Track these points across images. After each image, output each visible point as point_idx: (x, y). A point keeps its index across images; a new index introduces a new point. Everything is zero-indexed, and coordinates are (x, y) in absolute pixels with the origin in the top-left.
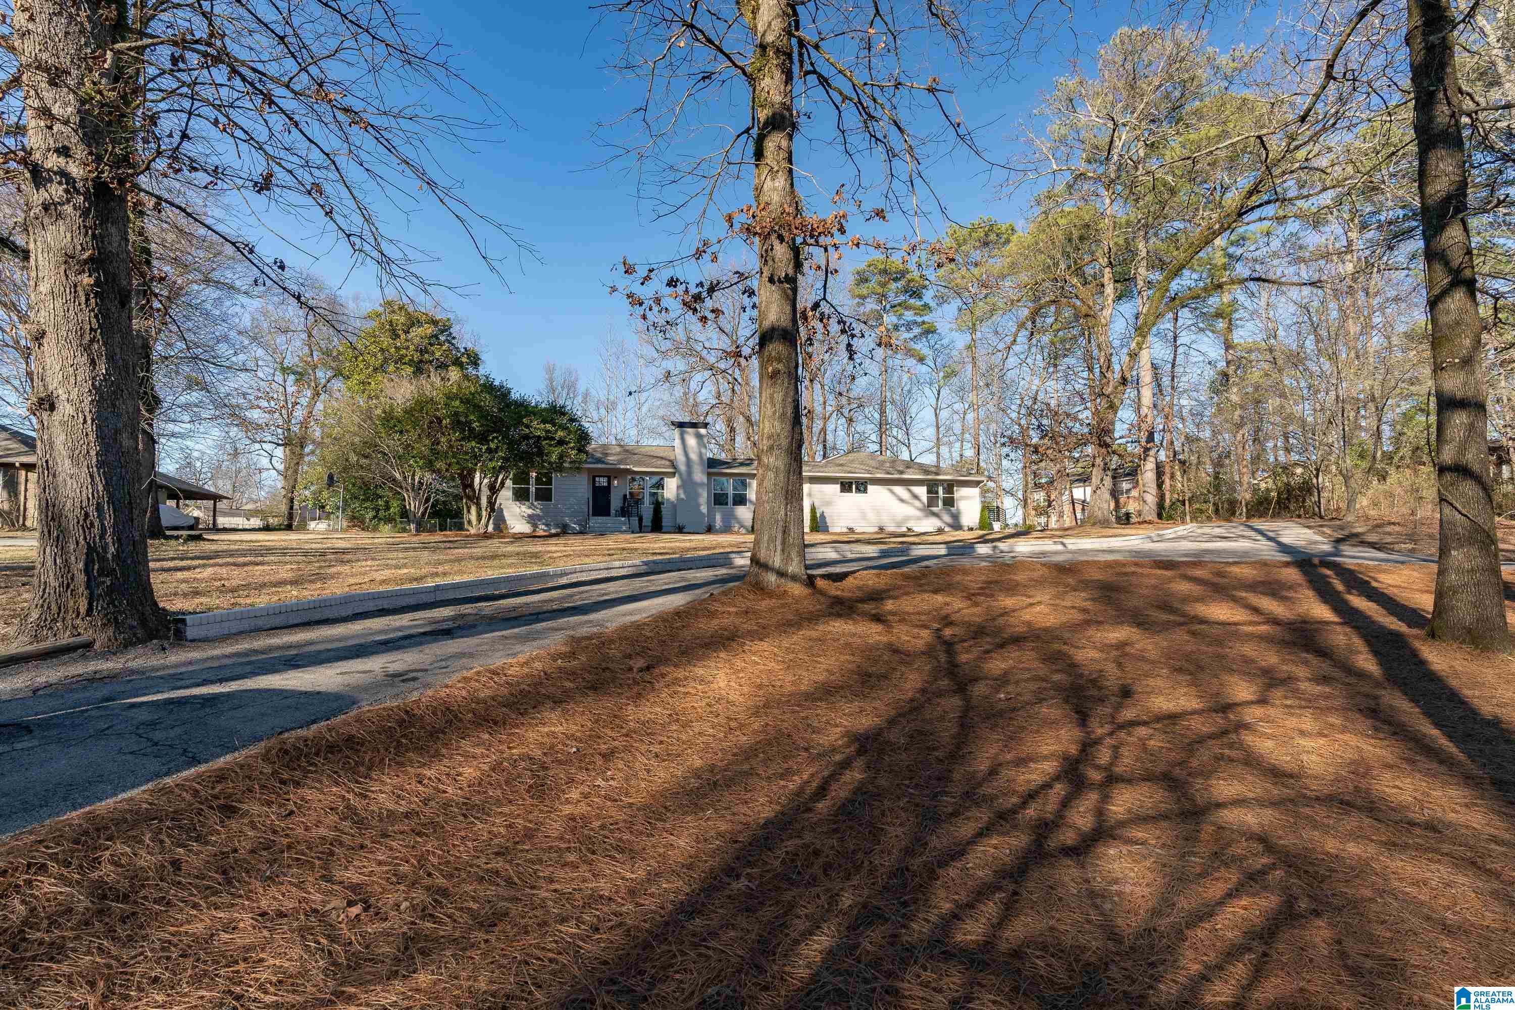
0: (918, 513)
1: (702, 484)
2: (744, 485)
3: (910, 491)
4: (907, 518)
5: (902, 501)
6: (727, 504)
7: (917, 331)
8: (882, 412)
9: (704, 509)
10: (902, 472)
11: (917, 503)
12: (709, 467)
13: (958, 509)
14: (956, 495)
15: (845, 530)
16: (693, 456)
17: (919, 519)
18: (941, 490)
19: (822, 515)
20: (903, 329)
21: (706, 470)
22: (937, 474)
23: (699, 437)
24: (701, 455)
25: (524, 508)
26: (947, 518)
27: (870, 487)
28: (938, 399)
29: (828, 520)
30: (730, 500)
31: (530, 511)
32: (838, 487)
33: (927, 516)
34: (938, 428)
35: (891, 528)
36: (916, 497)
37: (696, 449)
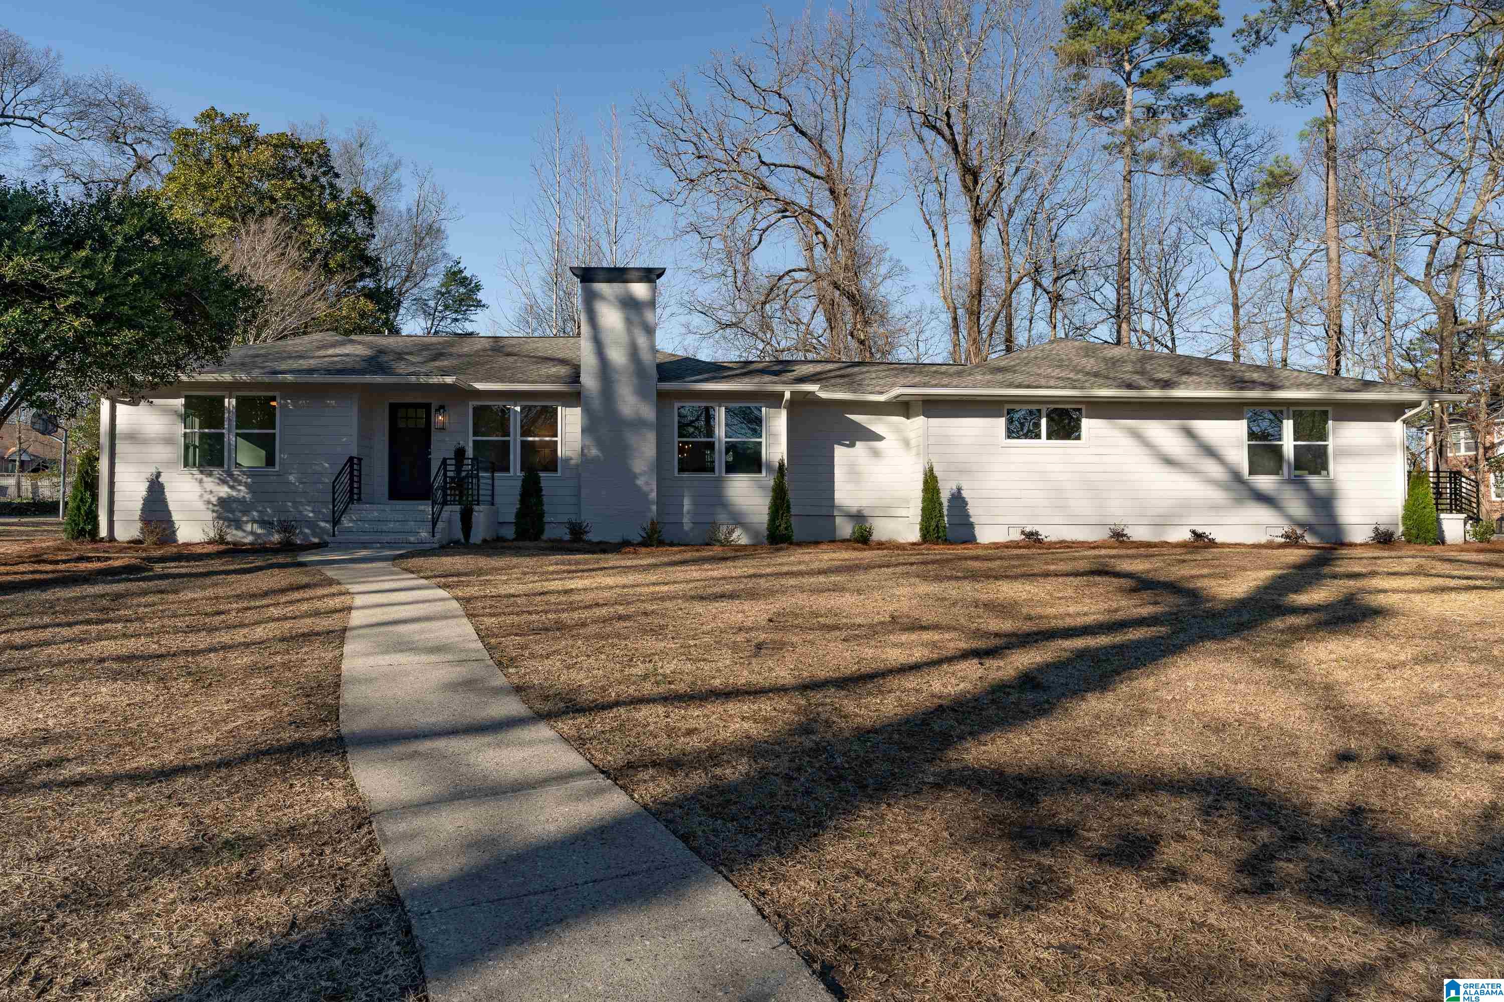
0: (1217, 495)
1: (638, 424)
2: (755, 423)
3: (1190, 434)
4: (1186, 506)
5: (1169, 462)
6: (712, 470)
7: (1195, 117)
8: (1123, 280)
9: (647, 483)
10: (1166, 384)
11: (1214, 469)
12: (661, 379)
13: (1331, 482)
14: (1331, 443)
15: (1016, 536)
16: (617, 356)
17: (1215, 508)
18: (1288, 426)
19: (958, 499)
20: (1167, 115)
21: (654, 384)
22: (1273, 387)
23: (630, 305)
24: (634, 352)
25: (210, 483)
26: (1298, 508)
27: (1088, 425)
28: (1236, 254)
29: (972, 510)
30: (720, 458)
31: (224, 491)
32: (1000, 423)
33: (1239, 501)
34: (1236, 308)
35: (1138, 533)
36: (1210, 451)
37: (624, 338)
